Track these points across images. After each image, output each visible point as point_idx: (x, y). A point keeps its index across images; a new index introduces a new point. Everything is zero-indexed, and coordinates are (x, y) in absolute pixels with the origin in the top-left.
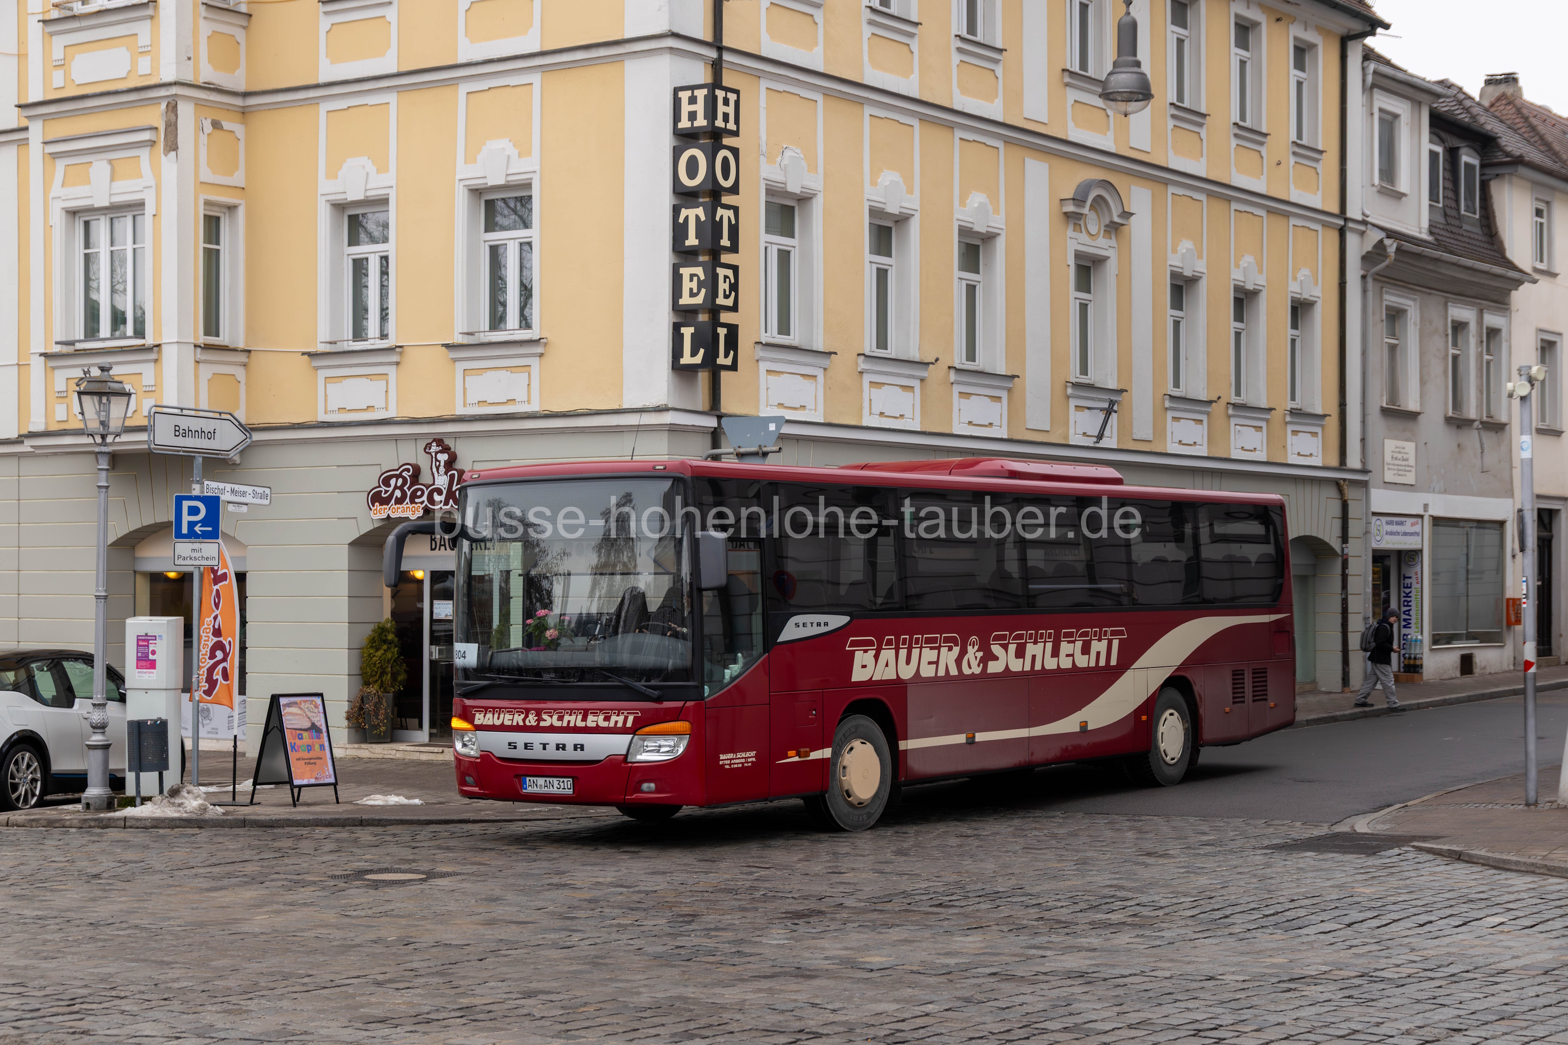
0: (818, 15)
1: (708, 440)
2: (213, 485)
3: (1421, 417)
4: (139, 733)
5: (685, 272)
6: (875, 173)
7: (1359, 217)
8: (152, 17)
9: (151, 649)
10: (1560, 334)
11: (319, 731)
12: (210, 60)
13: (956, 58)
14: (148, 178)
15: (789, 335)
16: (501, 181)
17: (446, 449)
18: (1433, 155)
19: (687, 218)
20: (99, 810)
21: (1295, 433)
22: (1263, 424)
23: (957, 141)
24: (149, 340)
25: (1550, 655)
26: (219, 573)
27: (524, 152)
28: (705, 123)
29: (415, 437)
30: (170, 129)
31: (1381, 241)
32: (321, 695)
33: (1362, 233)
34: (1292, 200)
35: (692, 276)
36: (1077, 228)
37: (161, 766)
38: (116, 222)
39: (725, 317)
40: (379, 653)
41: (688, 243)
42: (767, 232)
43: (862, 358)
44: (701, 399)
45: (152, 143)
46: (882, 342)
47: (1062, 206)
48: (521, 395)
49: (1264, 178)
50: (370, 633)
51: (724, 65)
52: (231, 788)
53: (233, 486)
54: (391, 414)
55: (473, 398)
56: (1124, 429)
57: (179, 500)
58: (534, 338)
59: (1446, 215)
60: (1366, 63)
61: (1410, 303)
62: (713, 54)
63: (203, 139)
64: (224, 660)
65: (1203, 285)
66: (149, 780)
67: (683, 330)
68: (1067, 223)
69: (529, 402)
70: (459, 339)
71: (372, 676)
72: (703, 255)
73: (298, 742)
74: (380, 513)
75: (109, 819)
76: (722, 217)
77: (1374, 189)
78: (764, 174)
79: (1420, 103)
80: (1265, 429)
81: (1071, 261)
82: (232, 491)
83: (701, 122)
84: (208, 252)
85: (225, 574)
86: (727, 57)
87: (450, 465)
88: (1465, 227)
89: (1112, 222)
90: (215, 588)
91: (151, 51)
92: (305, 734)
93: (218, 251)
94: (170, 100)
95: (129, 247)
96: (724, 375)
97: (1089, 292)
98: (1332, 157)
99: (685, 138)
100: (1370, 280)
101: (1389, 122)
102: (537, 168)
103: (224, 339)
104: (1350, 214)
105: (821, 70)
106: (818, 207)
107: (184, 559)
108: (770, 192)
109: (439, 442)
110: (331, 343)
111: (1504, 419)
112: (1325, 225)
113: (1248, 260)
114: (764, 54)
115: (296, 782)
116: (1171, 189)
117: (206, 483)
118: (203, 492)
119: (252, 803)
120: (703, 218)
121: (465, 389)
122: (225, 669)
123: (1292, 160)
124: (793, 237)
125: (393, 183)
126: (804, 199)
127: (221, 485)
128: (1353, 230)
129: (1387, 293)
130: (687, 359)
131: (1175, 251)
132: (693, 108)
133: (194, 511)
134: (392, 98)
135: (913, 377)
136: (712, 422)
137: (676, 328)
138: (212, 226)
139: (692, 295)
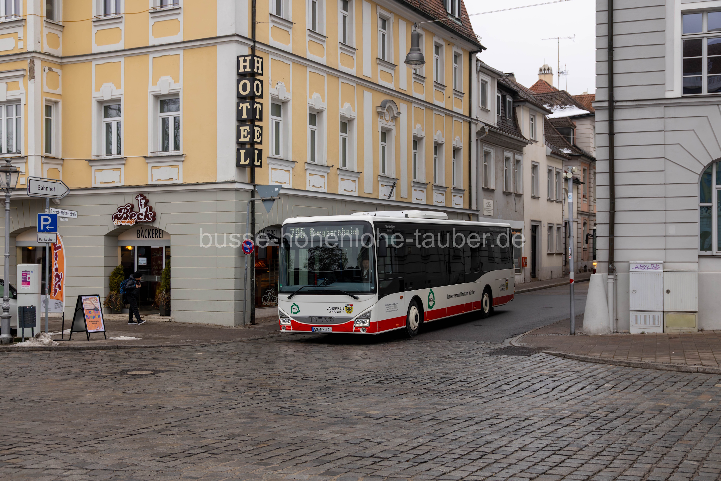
0: (290, 31)
1: (250, 195)
2: (54, 210)
3: (495, 191)
4: (24, 312)
5: (242, 128)
6: (311, 93)
7: (476, 118)
8: (24, 26)
9: (28, 277)
10: (539, 163)
11: (98, 310)
12: (48, 43)
13: (340, 51)
14: (22, 89)
15: (279, 154)
16: (167, 92)
17: (144, 198)
18: (498, 97)
19: (242, 107)
20: (6, 343)
21: (454, 196)
22: (444, 193)
23: (340, 83)
24: (23, 154)
25: (535, 277)
26: (57, 246)
27: (176, 81)
28: (250, 70)
29: (132, 193)
30: (31, 70)
31: (483, 127)
32: (99, 295)
33: (476, 124)
34: (454, 110)
35: (244, 130)
36: (382, 118)
37: (33, 325)
38: (9, 107)
39: (256, 146)
40: (117, 279)
41: (243, 117)
42: (272, 115)
43: (306, 164)
44: (247, 179)
45: (24, 76)
46: (313, 159)
47: (376, 109)
48: (175, 177)
49: (444, 102)
50: (113, 271)
51: (256, 48)
52: (61, 333)
53: (62, 210)
54: (122, 184)
55: (155, 178)
56: (398, 194)
57: (40, 216)
58: (180, 154)
59: (502, 119)
60: (478, 62)
61: (492, 150)
62: (252, 44)
63: (45, 74)
64: (59, 281)
65: (424, 141)
66: (27, 331)
67: (241, 151)
68: (378, 115)
69: (178, 179)
70: (150, 155)
71: (114, 287)
72: (248, 122)
73: (89, 315)
74: (118, 223)
75: (11, 348)
76: (256, 107)
77: (480, 108)
78: (270, 92)
79: (494, 78)
80: (445, 195)
81: (380, 130)
82: (62, 212)
83: (248, 69)
84: (46, 120)
85: (60, 246)
86: (257, 45)
87: (146, 204)
88: (508, 124)
89: (394, 116)
90: (55, 252)
91: (24, 39)
92: (92, 311)
93: (51, 119)
94: (31, 58)
95: (14, 117)
96: (256, 169)
97: (385, 142)
98: (466, 96)
99: (241, 76)
100: (479, 141)
101: (484, 85)
102: (181, 87)
103: (53, 154)
104: (472, 117)
105: (291, 52)
106: (290, 105)
107: (42, 240)
108: (273, 99)
109: (142, 195)
110: (97, 156)
111: (521, 193)
112: (465, 120)
113: (439, 132)
114: (270, 45)
115: (89, 331)
116: (414, 105)
117: (51, 209)
118: (50, 213)
119: (70, 340)
120: (249, 107)
121: (152, 174)
122: (59, 285)
123: (454, 96)
124: (280, 117)
125: (123, 93)
126: (285, 102)
127: (57, 210)
128: (474, 123)
129: (484, 146)
130: (242, 163)
131: (415, 128)
132: (245, 64)
133: (46, 220)
134: (122, 60)
135: (324, 172)
136: (251, 188)
137: (238, 150)
138: (48, 109)
139: (245, 137)
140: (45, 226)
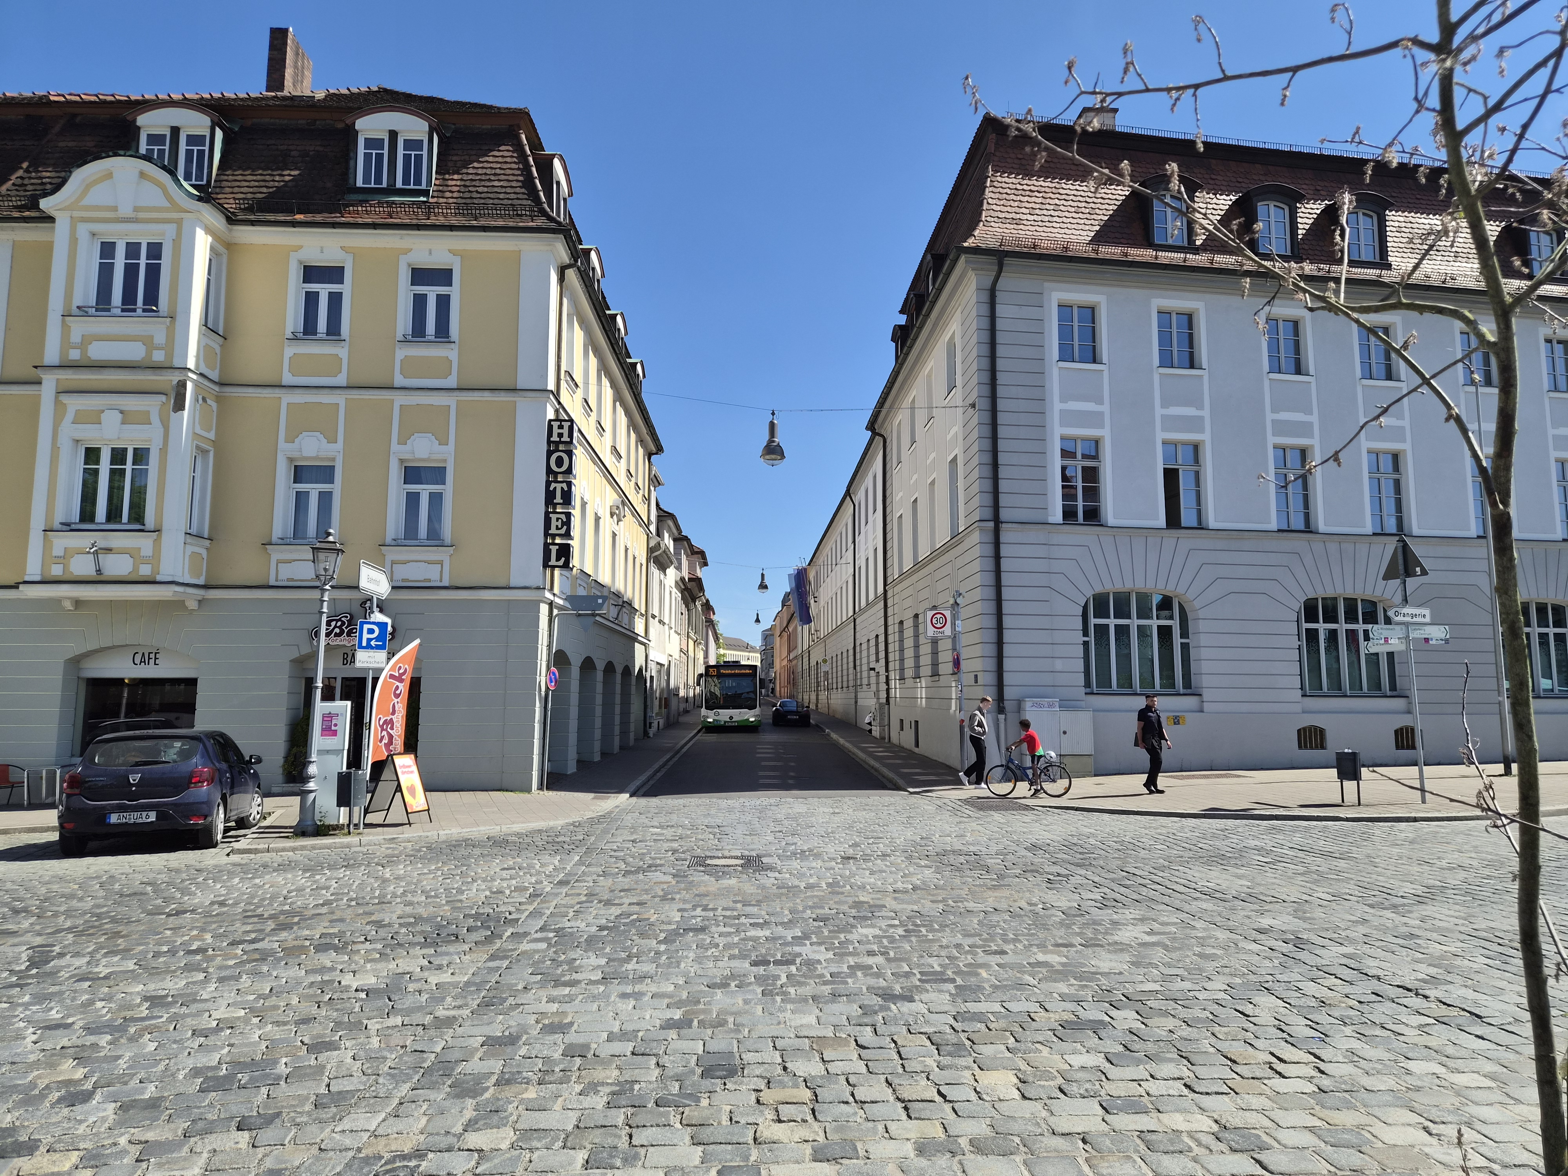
0: (574, 397)
1: (547, 607)
5: (554, 516)
8: (167, 327)
9: (332, 723)
12: (204, 361)
14: (156, 424)
19: (555, 488)
27: (444, 445)
29: (351, 598)
30: (179, 397)
34: (643, 519)
35: (558, 519)
36: (613, 520)
41: (556, 501)
47: (611, 508)
48: (435, 576)
55: (397, 577)
58: (447, 545)
62: (557, 406)
67: (551, 547)
68: (611, 516)
69: (441, 580)
70: (390, 543)
81: (612, 534)
83: (566, 439)
86: (560, 409)
89: (620, 519)
91: (166, 348)
94: (181, 379)
95: (129, 467)
98: (647, 503)
100: (652, 558)
102: (452, 452)
110: (281, 539)
112: (646, 532)
113: (635, 544)
114: (567, 410)
120: (566, 489)
121: (392, 572)
123: (642, 502)
128: (650, 536)
130: (553, 563)
132: (560, 431)
133: (371, 631)
134: (341, 401)
136: (552, 598)
137: (547, 545)
139: (558, 529)
140: (369, 640)
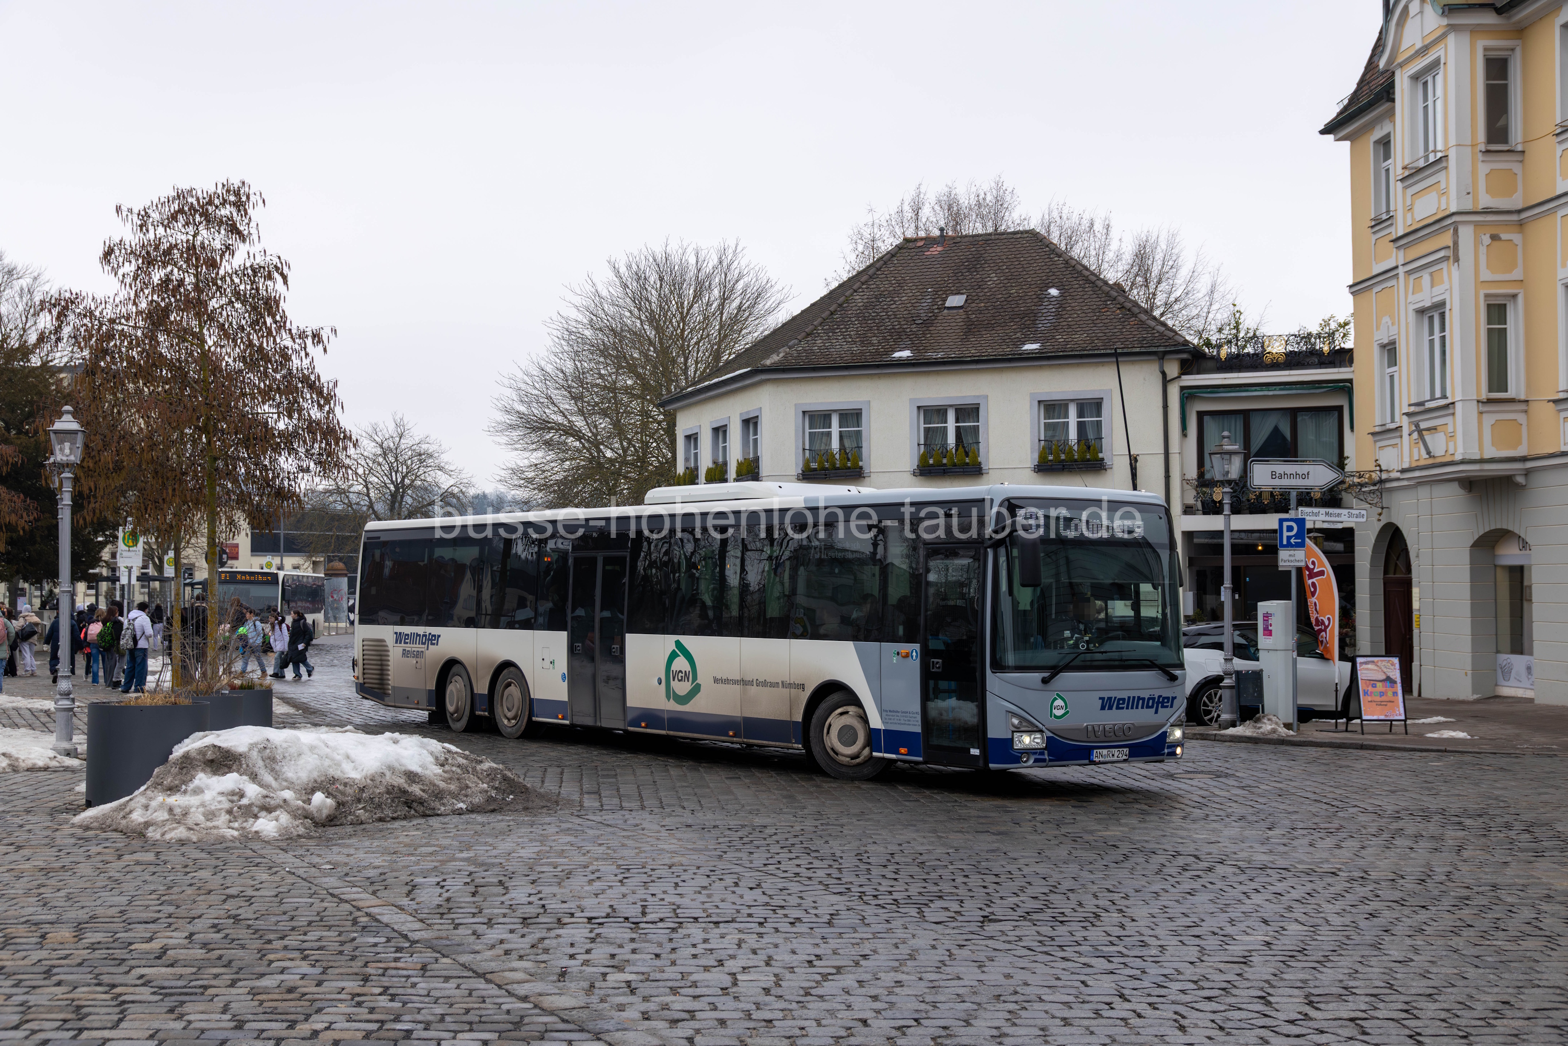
8: (1444, 168)
9: (1269, 622)
11: (1393, 682)
12: (1488, 191)
14: (1446, 282)
24: (1449, 401)
30: (1455, 246)
45: (1448, 258)
63: (1483, 249)
73: (1371, 689)
82: (1327, 514)
84: (1491, 331)
85: (1322, 571)
91: (1446, 192)
92: (1379, 685)
93: (1504, 329)
94: (1454, 226)
103: (1511, 393)
110: (1564, 391)
115: (1364, 717)
117: (1300, 509)
118: (1297, 515)
127: (1315, 510)
133: (1290, 529)
138: (1496, 311)
140: (1289, 538)
